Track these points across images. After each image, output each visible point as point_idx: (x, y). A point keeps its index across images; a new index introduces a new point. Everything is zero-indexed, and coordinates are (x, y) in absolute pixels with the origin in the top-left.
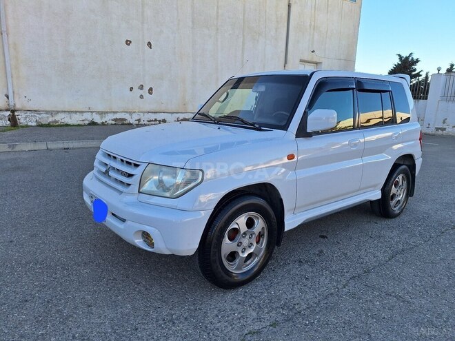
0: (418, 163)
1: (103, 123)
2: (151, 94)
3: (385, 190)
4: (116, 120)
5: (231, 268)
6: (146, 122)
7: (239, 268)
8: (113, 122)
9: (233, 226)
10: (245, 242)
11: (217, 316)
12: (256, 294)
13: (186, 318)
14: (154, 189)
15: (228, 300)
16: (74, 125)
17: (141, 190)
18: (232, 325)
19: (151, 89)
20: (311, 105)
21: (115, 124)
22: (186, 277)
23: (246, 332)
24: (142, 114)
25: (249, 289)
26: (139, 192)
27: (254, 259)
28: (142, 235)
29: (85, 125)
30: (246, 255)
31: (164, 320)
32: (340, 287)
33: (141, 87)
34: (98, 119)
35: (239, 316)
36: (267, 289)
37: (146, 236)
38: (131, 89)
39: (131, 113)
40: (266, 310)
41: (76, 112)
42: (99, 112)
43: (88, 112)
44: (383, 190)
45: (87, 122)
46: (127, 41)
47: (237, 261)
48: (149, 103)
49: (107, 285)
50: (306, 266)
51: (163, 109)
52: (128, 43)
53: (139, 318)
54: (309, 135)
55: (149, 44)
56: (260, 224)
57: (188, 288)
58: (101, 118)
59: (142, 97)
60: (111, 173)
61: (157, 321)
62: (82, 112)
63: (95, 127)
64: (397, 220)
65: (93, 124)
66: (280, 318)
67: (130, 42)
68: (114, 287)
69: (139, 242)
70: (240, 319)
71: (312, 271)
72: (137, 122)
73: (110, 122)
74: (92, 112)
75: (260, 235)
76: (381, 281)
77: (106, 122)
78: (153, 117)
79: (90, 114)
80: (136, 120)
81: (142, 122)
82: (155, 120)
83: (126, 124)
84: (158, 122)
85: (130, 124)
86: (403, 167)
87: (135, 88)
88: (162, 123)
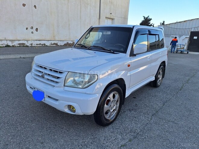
0: (166, 64)
1: (13, 46)
3: (156, 76)
4: (20, 44)
5: (107, 117)
6: (35, 45)
7: (110, 117)
8: (19, 45)
10: (112, 105)
11: (105, 140)
12: (118, 127)
13: (91, 143)
15: (107, 132)
18: (113, 143)
19: (37, 30)
21: (19, 46)
23: (120, 146)
24: (33, 41)
25: (114, 125)
26: (64, 86)
27: (114, 112)
28: (68, 107)
29: (3, 47)
30: (112, 111)
31: (82, 145)
32: (149, 120)
33: (32, 28)
34: (10, 44)
35: (114, 139)
36: (121, 124)
37: (70, 107)
38: (27, 29)
39: (27, 41)
40: (125, 134)
42: (10, 40)
43: (5, 40)
45: (4, 45)
46: (23, 4)
47: (109, 114)
48: (36, 36)
49: (47, 131)
50: (133, 112)
51: (43, 38)
52: (24, 5)
53: (70, 145)
54: (135, 55)
55: (35, 6)
56: (117, 96)
57: (87, 128)
58: (12, 43)
59: (32, 32)
61: (79, 146)
62: (1, 40)
63: (9, 48)
65: (8, 46)
66: (132, 137)
67: (25, 5)
69: (67, 110)
70: (115, 140)
71: (136, 114)
72: (31, 45)
73: (17, 45)
74: (7, 40)
75: (117, 101)
76: (164, 115)
77: (15, 45)
78: (38, 42)
79: (6, 41)
80: (30, 44)
81: (33, 45)
82: (40, 44)
83: (25, 46)
84: (41, 45)
85: (27, 46)
86: (162, 66)
87: (29, 28)
88: (43, 45)
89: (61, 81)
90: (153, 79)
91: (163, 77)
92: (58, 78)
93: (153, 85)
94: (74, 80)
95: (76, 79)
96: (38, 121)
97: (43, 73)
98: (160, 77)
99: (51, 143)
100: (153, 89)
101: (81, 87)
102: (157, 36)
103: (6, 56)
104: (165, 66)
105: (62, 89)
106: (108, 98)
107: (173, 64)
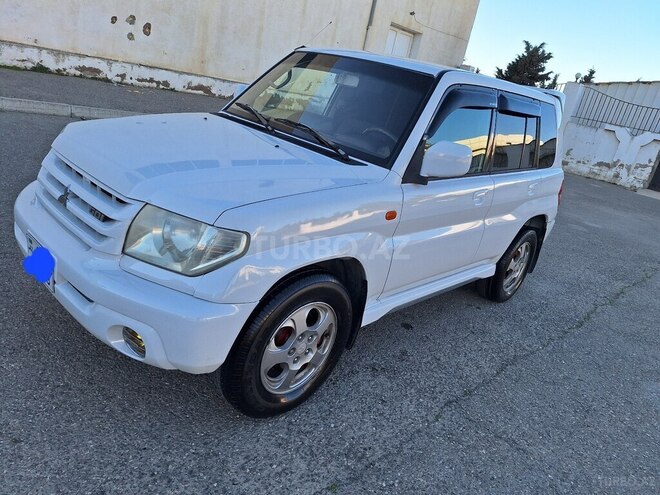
1: (58, 71)
2: (148, 34)
4: (82, 69)
5: (273, 386)
6: (134, 82)
7: (285, 386)
8: (78, 73)
10: (301, 347)
11: (243, 468)
12: (308, 428)
13: (191, 472)
14: (155, 253)
15: (263, 437)
16: (5, 67)
17: (127, 251)
18: (266, 488)
19: (147, 28)
20: (431, 130)
21: (81, 76)
22: (194, 389)
24: (129, 67)
25: (296, 416)
26: (123, 252)
27: (309, 371)
28: (124, 332)
29: (26, 69)
30: (297, 367)
31: (153, 475)
32: (431, 418)
33: (132, 20)
34: (50, 63)
35: (280, 469)
36: (323, 419)
37: (130, 335)
38: (114, 20)
39: (110, 62)
40: (322, 460)
41: (11, 44)
42: (52, 50)
43: (34, 47)
45: (30, 65)
47: (284, 376)
48: (143, 50)
49: (52, 397)
50: (382, 378)
51: (165, 63)
53: (109, 468)
54: (423, 181)
56: (326, 318)
57: (197, 410)
58: (57, 62)
59: (131, 36)
60: (70, 204)
61: (141, 475)
62: (22, 46)
63: (44, 75)
65: (40, 69)
66: (343, 476)
68: (65, 402)
69: (118, 343)
70: (279, 474)
71: (391, 389)
72: (119, 79)
73: (73, 71)
74: (40, 49)
75: (326, 335)
76: (488, 412)
77: (65, 70)
78: (147, 74)
79: (36, 51)
80: (118, 75)
81: (127, 80)
82: (151, 80)
83: (100, 79)
84: (155, 85)
85: (107, 80)
86: (530, 232)
87: (121, 20)
88: (161, 87)
89: (114, 231)
90: (488, 271)
91: (529, 268)
94: (167, 239)
97: (67, 191)
98: (517, 268)
99: (48, 447)
100: (482, 306)
101: (180, 270)
102: (532, 122)
103: (23, 104)
104: (541, 232)
106: (288, 323)
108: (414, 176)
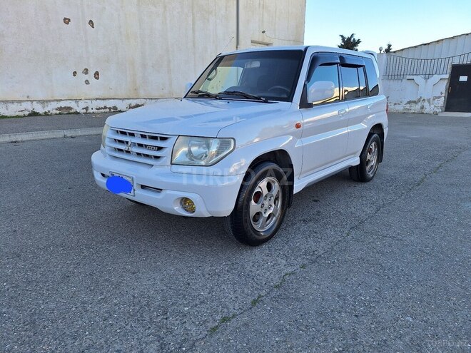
0: (386, 131)
1: (45, 113)
2: (97, 78)
3: (363, 157)
4: (60, 109)
5: (257, 227)
6: (94, 110)
7: (262, 227)
8: (58, 112)
9: (257, 190)
10: (266, 203)
11: (253, 266)
12: (279, 248)
13: (228, 271)
14: (187, 160)
15: (258, 254)
16: (11, 117)
17: (173, 162)
18: (269, 271)
19: (97, 74)
20: (308, 78)
21: (60, 114)
23: (283, 274)
24: (89, 102)
25: (271, 244)
26: (171, 164)
28: (181, 203)
29: (24, 116)
30: (267, 215)
31: (209, 274)
32: (344, 235)
33: (86, 71)
34: (39, 109)
35: (272, 264)
36: (286, 243)
38: (75, 74)
39: (77, 101)
40: (293, 258)
41: (13, 102)
42: (39, 101)
43: (27, 101)
44: (360, 156)
45: (27, 113)
46: (65, 19)
47: (261, 221)
48: (96, 89)
50: (311, 224)
51: (112, 95)
52: (67, 21)
54: (311, 105)
55: (91, 23)
56: (276, 187)
58: (44, 107)
59: (87, 82)
62: (19, 102)
63: (38, 117)
64: (371, 183)
65: (34, 114)
66: (306, 262)
67: (69, 20)
69: (178, 210)
70: (273, 266)
71: (318, 227)
72: (85, 111)
73: (54, 112)
74: (32, 101)
75: (277, 199)
76: (375, 228)
77: (49, 112)
78: (102, 104)
79: (29, 103)
80: (83, 109)
81: (90, 111)
82: (105, 108)
83: (72, 113)
84: (108, 110)
85: (77, 113)
86: (375, 135)
87: (79, 73)
88: (112, 110)
89: (165, 154)
90: (355, 161)
91: (380, 159)
92: (160, 149)
93: (357, 175)
94: (190, 151)
95: (194, 149)
96: (121, 241)
97: (129, 144)
98: (372, 158)
99: (151, 273)
100: (357, 185)
101: (204, 164)
102: (361, 69)
103: (34, 135)
104: (382, 135)
105: (167, 169)
107: (409, 138)
108: (305, 104)
